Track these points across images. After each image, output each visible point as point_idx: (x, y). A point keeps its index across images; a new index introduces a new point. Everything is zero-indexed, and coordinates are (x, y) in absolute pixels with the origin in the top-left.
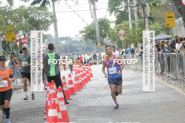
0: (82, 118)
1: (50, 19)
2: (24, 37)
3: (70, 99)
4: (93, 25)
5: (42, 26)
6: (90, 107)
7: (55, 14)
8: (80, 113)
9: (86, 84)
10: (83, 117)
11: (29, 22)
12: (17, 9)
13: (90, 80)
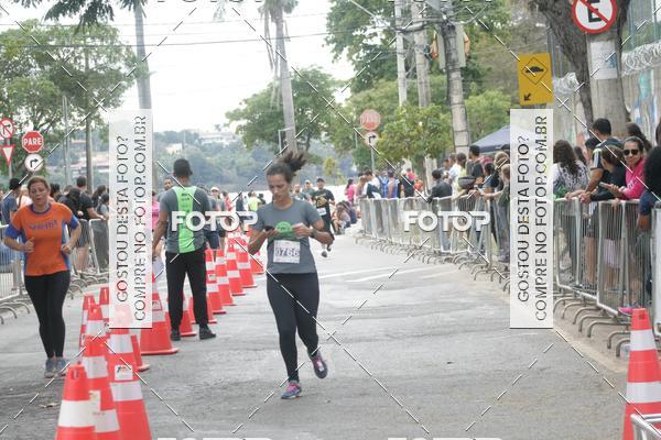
0: (203, 427)
1: (125, 70)
2: (35, 128)
3: (172, 353)
4: (273, 93)
5: (96, 93)
6: (237, 384)
7: (142, 52)
8: (197, 408)
9: (236, 300)
10: (205, 422)
11: (52, 78)
12: (11, 32)
13: (252, 283)
